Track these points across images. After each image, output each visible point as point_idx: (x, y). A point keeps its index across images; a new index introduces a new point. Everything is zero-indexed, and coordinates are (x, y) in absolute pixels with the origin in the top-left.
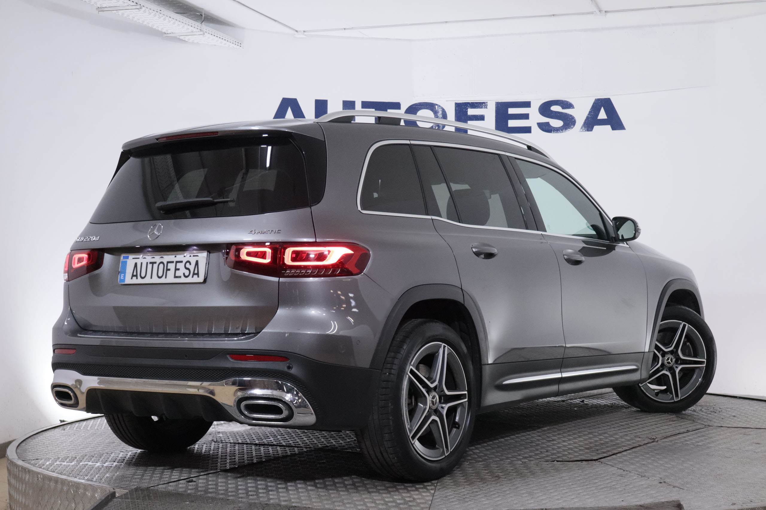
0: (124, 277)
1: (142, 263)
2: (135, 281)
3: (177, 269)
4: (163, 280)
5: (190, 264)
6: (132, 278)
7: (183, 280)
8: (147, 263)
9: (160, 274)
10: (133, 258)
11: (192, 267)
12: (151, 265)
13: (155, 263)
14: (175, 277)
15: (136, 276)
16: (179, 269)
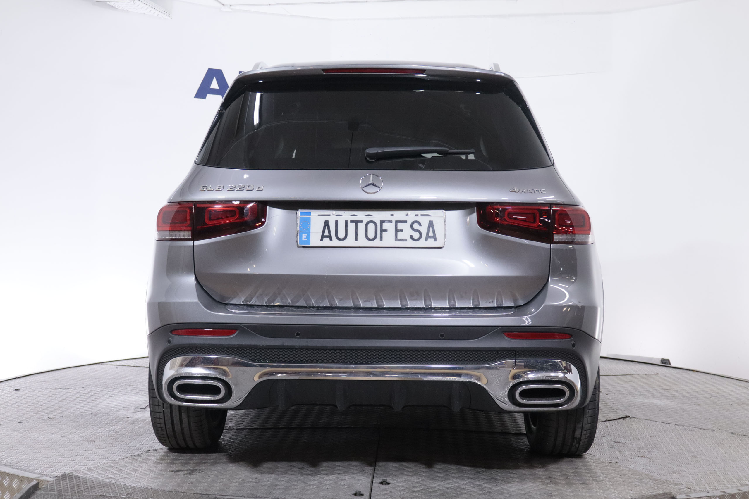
1: (337, 222)
6: (322, 240)
9: (371, 235)
10: (319, 215)
12: (354, 224)
15: (330, 237)
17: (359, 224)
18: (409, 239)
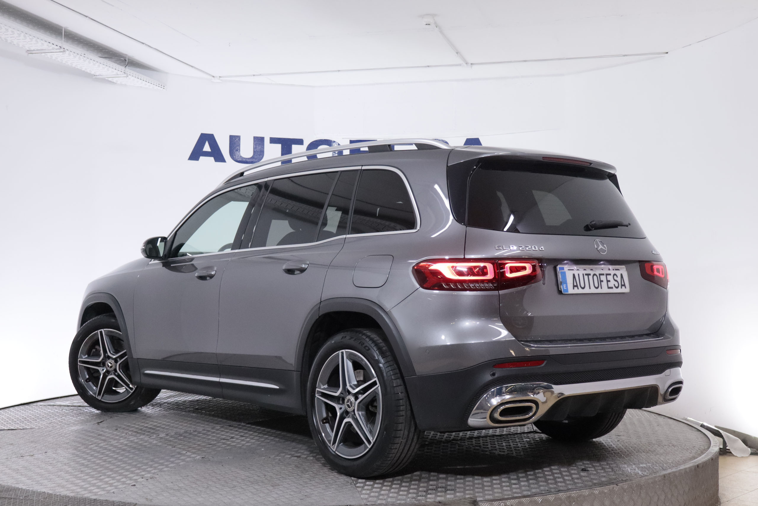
0: (567, 287)
1: (579, 274)
2: (576, 291)
3: (608, 281)
4: (599, 291)
5: (617, 277)
6: (574, 289)
7: (614, 290)
8: (583, 274)
9: (597, 286)
10: (568, 270)
11: (619, 279)
12: (587, 276)
13: (590, 274)
14: (609, 288)
15: (577, 286)
16: (609, 281)
17: (589, 276)
18: (614, 287)
